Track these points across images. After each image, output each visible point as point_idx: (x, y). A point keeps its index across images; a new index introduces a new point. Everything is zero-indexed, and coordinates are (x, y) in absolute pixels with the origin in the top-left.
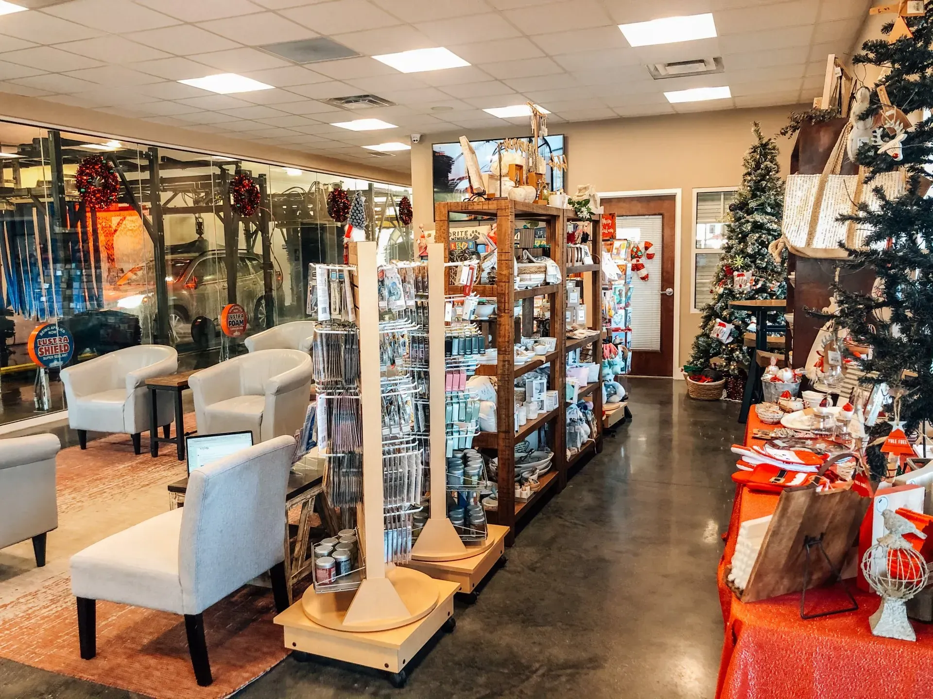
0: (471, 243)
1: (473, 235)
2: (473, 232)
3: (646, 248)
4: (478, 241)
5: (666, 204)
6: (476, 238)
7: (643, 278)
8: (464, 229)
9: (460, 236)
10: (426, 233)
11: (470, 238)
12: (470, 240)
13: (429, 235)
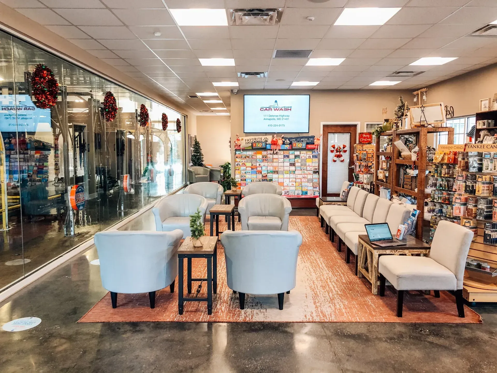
0: (264, 144)
1: (265, 140)
2: (265, 138)
3: (344, 148)
4: (267, 143)
5: (352, 129)
6: (266, 141)
7: (342, 161)
8: (260, 137)
9: (258, 140)
10: (240, 138)
11: (263, 141)
12: (264, 142)
13: (242, 139)
